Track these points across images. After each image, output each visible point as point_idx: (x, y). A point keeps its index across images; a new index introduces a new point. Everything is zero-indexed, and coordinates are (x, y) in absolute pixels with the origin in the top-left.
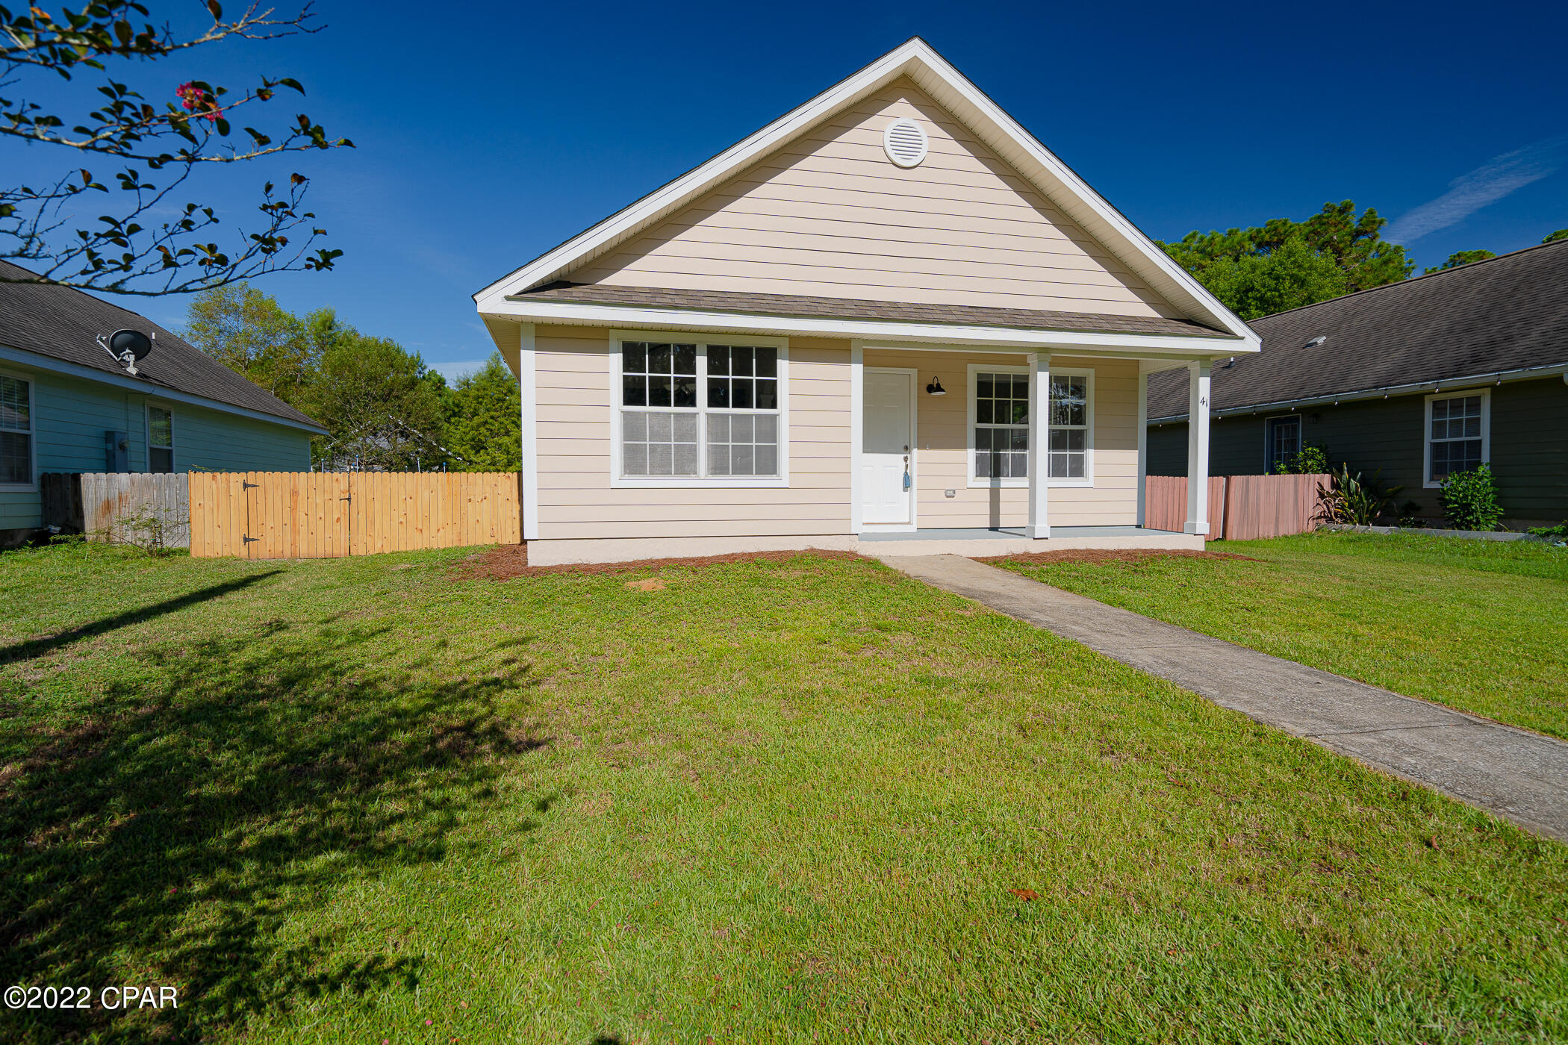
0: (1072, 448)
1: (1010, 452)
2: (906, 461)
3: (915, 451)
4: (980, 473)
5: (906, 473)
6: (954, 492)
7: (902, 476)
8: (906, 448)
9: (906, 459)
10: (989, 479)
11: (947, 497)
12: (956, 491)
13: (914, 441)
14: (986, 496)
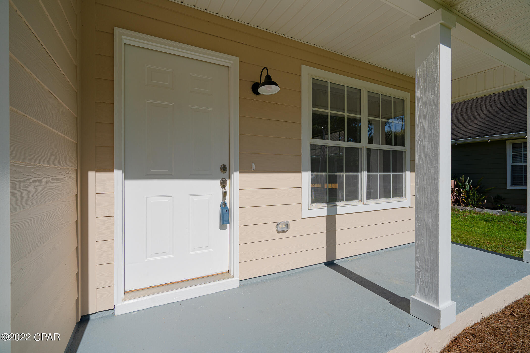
0: (394, 171)
1: (344, 174)
2: (224, 187)
3: (236, 176)
4: (316, 199)
5: (224, 204)
6: (287, 226)
7: (218, 207)
8: (224, 169)
9: (223, 184)
10: (324, 205)
11: (279, 232)
12: (290, 223)
13: (234, 161)
14: (322, 225)
